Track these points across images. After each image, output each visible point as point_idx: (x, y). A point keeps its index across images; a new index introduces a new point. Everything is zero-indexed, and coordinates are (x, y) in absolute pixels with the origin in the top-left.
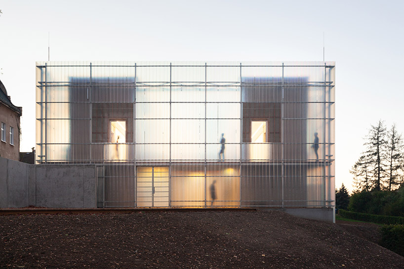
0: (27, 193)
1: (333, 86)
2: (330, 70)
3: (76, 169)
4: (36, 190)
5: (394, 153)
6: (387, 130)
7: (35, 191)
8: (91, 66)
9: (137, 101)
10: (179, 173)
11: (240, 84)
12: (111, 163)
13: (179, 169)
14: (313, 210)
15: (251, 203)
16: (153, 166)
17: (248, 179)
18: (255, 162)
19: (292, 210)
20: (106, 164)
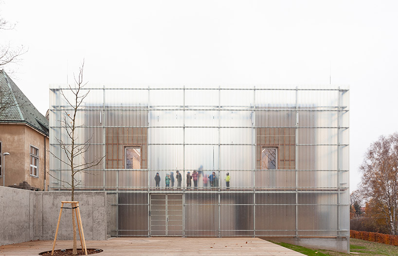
1: (347, 111)
2: (343, 94)
3: (85, 196)
4: (43, 220)
7: (41, 221)
8: (104, 89)
9: (149, 126)
10: (193, 200)
11: (254, 109)
12: (125, 190)
13: (193, 196)
14: (327, 240)
15: (265, 233)
16: (167, 194)
17: (263, 207)
18: (270, 190)
19: (306, 239)
20: (120, 192)
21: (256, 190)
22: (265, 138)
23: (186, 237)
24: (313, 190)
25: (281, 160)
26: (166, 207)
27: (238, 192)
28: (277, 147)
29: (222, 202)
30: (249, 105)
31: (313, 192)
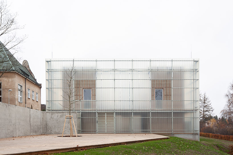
0: (42, 126)
1: (198, 71)
2: (196, 63)
3: (67, 114)
5: (205, 105)
6: (202, 95)
7: (46, 125)
8: (73, 61)
9: (97, 79)
10: (119, 115)
11: (150, 70)
12: (85, 110)
13: (119, 114)
14: (188, 135)
15: (156, 131)
16: (106, 112)
17: (155, 119)
18: (158, 110)
19: (177, 135)
20: (82, 111)
21: (151, 110)
22: (157, 84)
23: (116, 133)
24: (181, 110)
25: (165, 95)
26: (106, 119)
27: (142, 111)
28: (163, 89)
29: (134, 116)
30: (148, 68)
31: (181, 111)
